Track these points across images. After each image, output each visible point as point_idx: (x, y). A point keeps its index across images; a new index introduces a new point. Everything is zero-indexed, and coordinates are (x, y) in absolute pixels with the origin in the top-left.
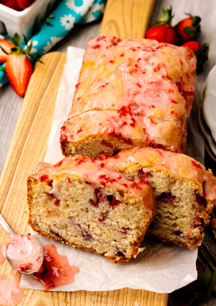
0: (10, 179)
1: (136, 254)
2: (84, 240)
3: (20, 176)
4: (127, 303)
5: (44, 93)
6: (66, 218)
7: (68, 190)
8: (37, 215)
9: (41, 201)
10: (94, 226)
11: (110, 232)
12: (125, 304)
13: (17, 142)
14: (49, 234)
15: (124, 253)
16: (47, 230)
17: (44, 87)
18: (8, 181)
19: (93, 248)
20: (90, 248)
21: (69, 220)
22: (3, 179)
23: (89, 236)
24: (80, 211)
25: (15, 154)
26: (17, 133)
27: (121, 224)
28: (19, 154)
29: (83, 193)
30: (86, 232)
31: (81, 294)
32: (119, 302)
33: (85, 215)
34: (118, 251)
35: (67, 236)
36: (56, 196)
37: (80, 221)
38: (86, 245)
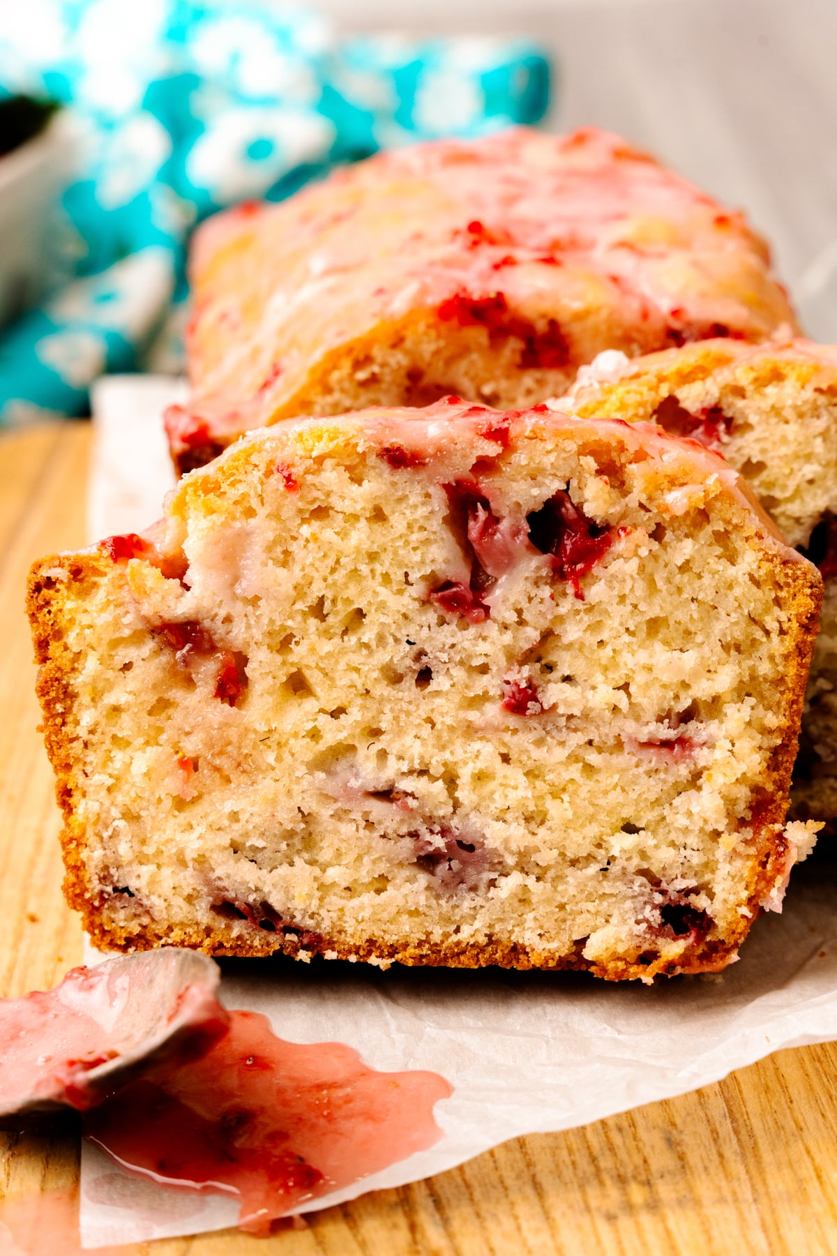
1: (779, 871)
2: (438, 897)
4: (823, 1174)
6: (301, 770)
7: (286, 560)
8: (115, 812)
9: (130, 698)
10: (480, 765)
11: (589, 769)
12: (816, 1183)
14: (208, 931)
15: (701, 902)
16: (189, 899)
19: (504, 937)
20: (482, 940)
21: (321, 775)
23: (464, 854)
24: (382, 690)
27: (647, 686)
29: (380, 540)
30: (437, 828)
31: (507, 1196)
32: (771, 1183)
33: (412, 708)
34: (658, 898)
35: (321, 899)
36: (219, 629)
37: (392, 760)
38: (457, 931)
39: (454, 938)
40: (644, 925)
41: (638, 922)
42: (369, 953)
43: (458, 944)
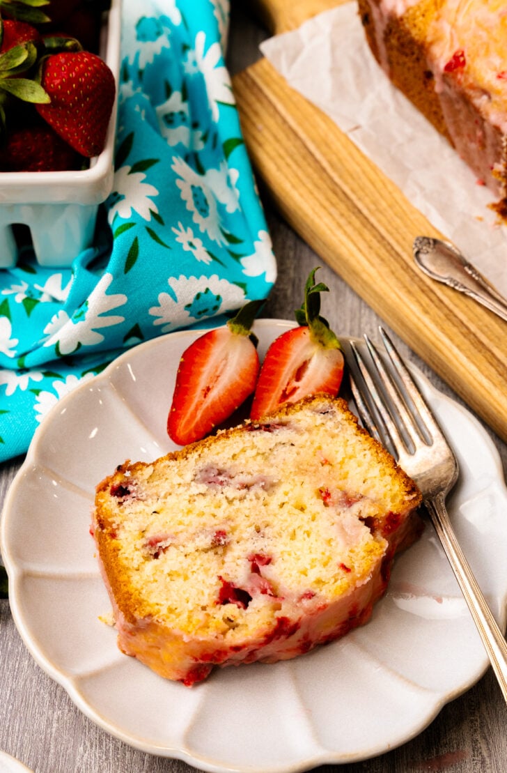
0: (480, 347)
2: (212, 462)
3: (486, 326)
5: (317, 161)
6: (283, 479)
7: (329, 543)
8: (341, 434)
10: (221, 509)
11: (182, 524)
13: (397, 278)
14: (287, 414)
15: (118, 499)
16: (298, 420)
17: (303, 151)
18: (480, 351)
19: (182, 461)
21: (276, 480)
22: (468, 357)
23: (211, 480)
24: (270, 519)
25: (425, 300)
26: (372, 265)
28: (432, 295)
29: (299, 565)
30: (224, 483)
33: (256, 517)
34: (134, 494)
35: (253, 443)
36: (340, 510)
37: (254, 498)
38: (200, 455)
39: (199, 452)
40: (134, 483)
41: (136, 484)
42: (227, 433)
43: (197, 451)
